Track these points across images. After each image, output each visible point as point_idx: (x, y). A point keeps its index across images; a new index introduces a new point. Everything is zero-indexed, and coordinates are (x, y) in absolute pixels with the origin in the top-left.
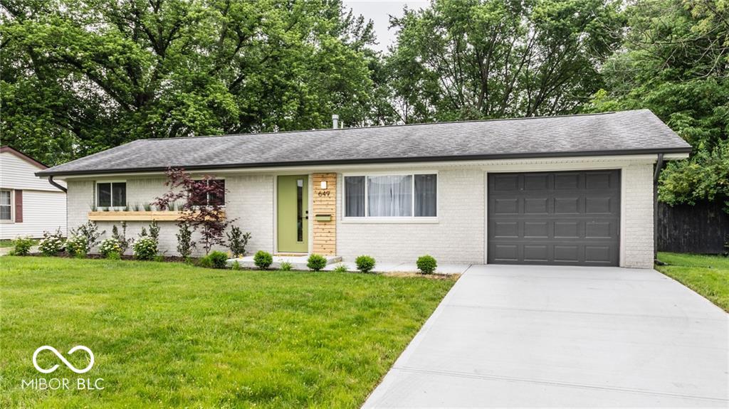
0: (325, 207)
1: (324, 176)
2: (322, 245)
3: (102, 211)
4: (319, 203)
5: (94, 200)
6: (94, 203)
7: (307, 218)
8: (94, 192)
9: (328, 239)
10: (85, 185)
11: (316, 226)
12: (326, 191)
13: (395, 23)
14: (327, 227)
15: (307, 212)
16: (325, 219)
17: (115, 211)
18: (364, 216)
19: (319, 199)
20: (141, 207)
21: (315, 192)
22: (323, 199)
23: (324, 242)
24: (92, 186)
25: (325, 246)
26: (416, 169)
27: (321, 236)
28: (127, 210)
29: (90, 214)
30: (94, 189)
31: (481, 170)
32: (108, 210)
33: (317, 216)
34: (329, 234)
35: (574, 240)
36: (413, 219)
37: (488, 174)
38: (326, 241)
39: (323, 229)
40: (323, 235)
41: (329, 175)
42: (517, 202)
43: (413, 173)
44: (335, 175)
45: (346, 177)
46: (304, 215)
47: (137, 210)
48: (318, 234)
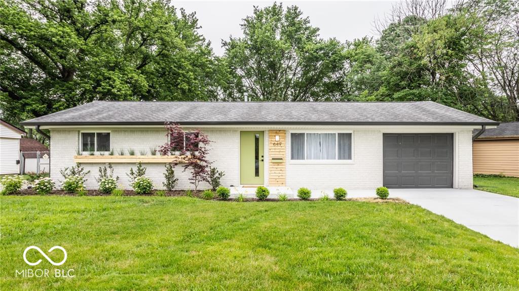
0: (278, 153)
1: (277, 132)
2: (276, 179)
3: (88, 155)
4: (274, 150)
5: (79, 146)
6: (79, 149)
7: (263, 160)
8: (79, 140)
9: (280, 175)
10: (69, 134)
11: (272, 166)
12: (279, 142)
13: (225, 44)
14: (279, 167)
15: (263, 157)
16: (278, 161)
17: (101, 155)
18: (304, 159)
19: (274, 148)
20: (127, 152)
21: (271, 143)
22: (276, 148)
23: (278, 177)
24: (77, 134)
25: (278, 180)
26: (339, 129)
27: (275, 173)
28: (112, 154)
29: (76, 158)
30: (79, 138)
31: (380, 131)
32: (92, 155)
33: (273, 159)
34: (281, 172)
35: (430, 173)
36: (337, 161)
37: (383, 134)
38: (279, 176)
39: (277, 168)
40: (276, 172)
41: (281, 132)
42: (397, 151)
43: (337, 132)
44: (284, 131)
45: (292, 134)
46: (260, 158)
47: (122, 154)
48: (272, 172)
